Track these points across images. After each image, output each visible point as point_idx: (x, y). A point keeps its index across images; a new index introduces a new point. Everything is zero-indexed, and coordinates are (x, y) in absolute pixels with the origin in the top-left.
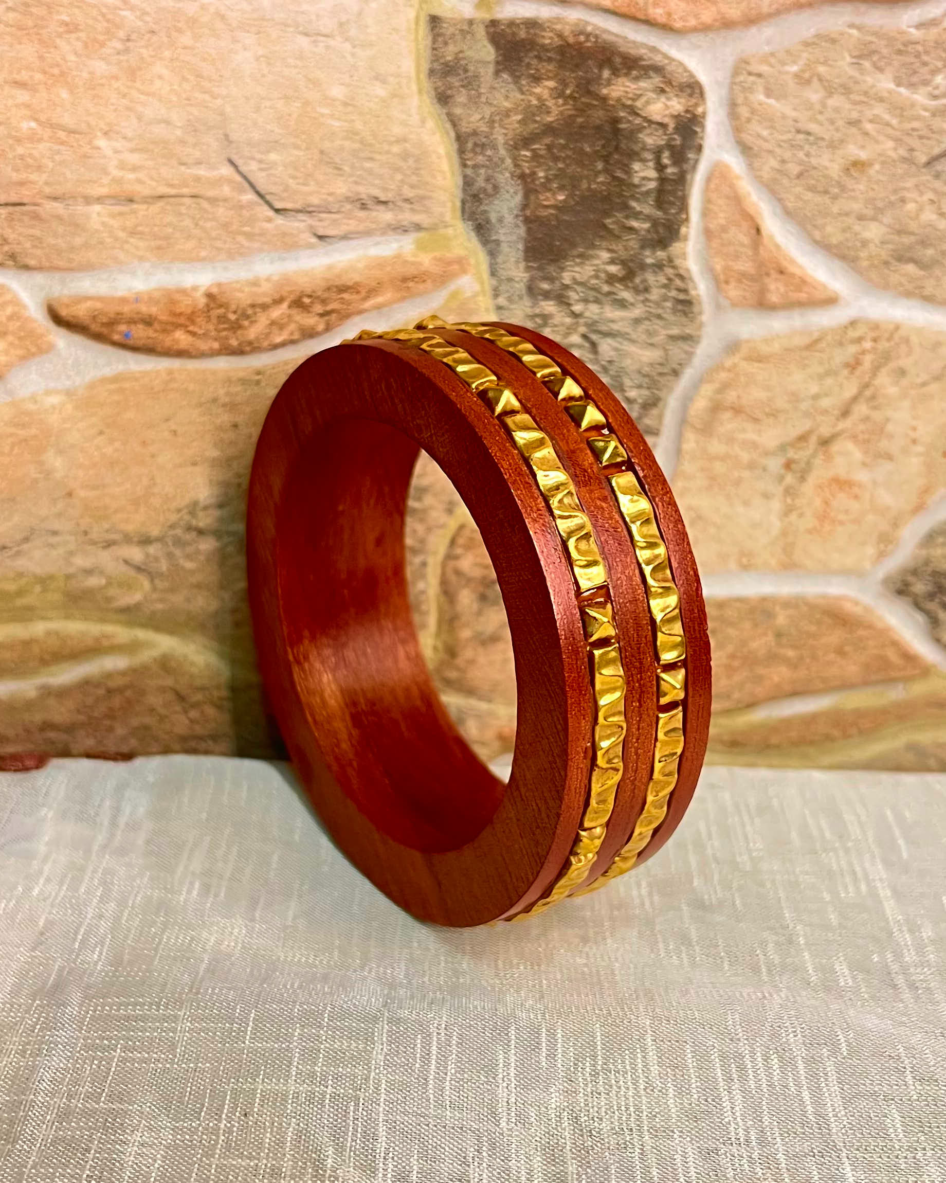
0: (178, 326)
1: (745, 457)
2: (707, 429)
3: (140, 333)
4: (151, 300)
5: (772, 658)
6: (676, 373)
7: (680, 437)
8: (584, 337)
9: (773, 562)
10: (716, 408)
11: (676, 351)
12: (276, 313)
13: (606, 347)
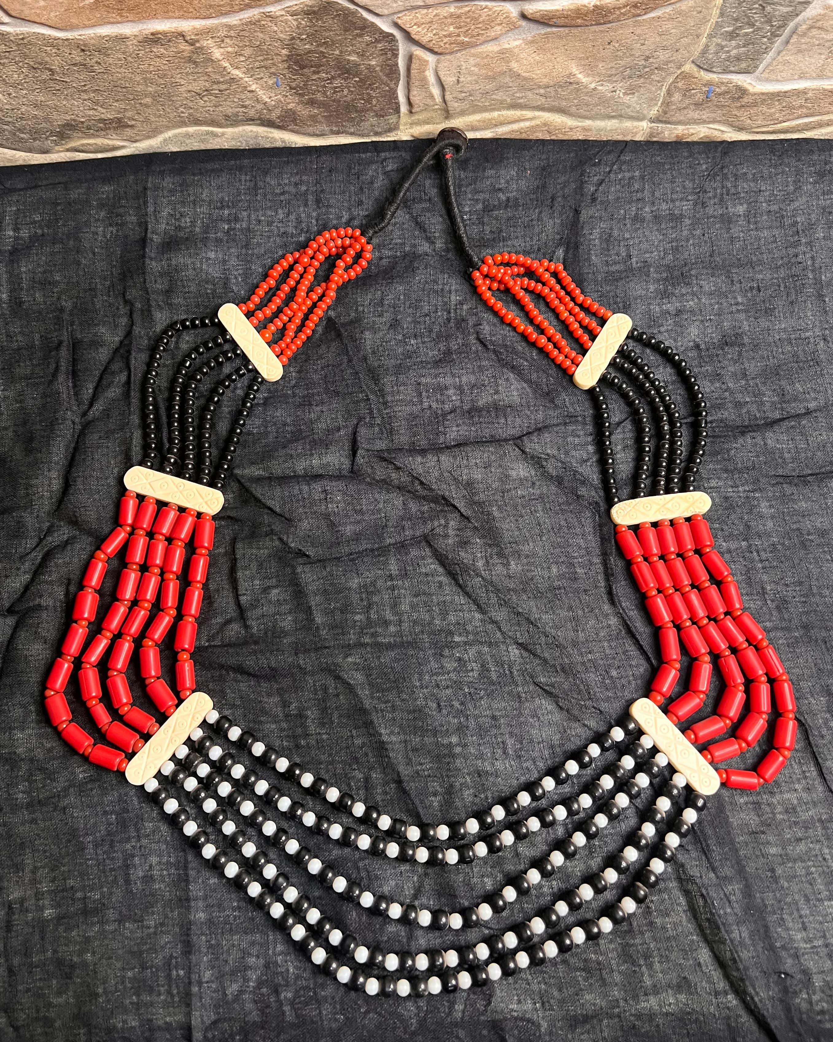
0: (578, 18)
1: (817, 42)
2: (804, 35)
3: (562, 21)
4: (570, 10)
5: (801, 106)
6: (797, 15)
7: (791, 36)
8: (761, 5)
9: (814, 75)
10: (811, 28)
11: (800, 8)
12: (623, 11)
13: (769, 9)
